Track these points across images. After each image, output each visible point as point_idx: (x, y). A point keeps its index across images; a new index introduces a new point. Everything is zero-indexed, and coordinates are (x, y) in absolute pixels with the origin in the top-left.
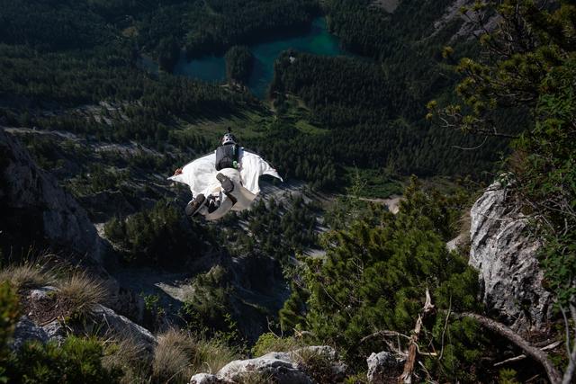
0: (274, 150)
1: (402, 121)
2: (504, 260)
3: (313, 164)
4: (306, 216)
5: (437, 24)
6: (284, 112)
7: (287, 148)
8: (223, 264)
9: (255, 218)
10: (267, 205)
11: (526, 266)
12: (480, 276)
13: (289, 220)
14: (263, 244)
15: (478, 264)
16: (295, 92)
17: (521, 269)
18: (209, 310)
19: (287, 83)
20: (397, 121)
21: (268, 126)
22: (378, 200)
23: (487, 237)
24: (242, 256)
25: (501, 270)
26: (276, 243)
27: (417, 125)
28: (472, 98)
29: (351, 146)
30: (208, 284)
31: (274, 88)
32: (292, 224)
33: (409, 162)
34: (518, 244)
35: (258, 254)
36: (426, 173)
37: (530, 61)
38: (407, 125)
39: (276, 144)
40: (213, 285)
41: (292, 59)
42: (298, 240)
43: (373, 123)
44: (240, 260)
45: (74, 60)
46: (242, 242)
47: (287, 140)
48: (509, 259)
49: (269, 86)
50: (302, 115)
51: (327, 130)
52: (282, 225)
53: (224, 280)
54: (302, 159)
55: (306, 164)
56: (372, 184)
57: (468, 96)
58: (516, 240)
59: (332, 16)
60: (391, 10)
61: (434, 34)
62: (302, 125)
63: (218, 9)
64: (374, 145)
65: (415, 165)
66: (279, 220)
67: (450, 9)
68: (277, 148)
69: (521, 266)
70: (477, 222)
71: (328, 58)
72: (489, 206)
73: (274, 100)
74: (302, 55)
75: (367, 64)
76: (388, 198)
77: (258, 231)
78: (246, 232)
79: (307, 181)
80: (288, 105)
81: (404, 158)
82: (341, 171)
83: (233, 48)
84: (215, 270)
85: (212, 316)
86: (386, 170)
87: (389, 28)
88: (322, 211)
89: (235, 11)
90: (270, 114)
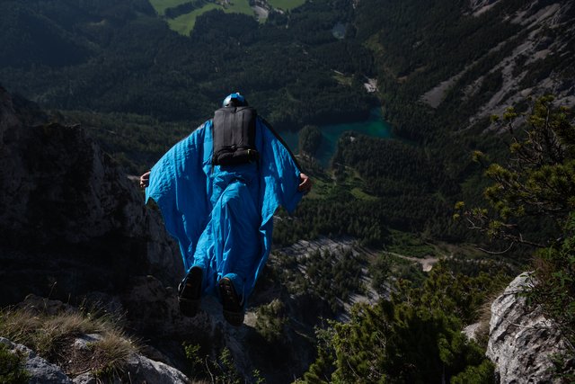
0: (331, 210)
1: (439, 195)
2: (521, 360)
3: (363, 224)
4: (354, 267)
5: (472, 119)
6: (342, 180)
7: (343, 209)
8: (282, 299)
9: (312, 264)
10: (322, 254)
11: (543, 369)
12: (497, 370)
13: (339, 269)
14: (316, 286)
15: (496, 356)
16: (353, 164)
17: (538, 372)
18: (267, 334)
19: (347, 158)
20: (435, 195)
21: (329, 191)
22: (414, 259)
23: (505, 334)
24: (298, 294)
25: (517, 369)
26: (327, 286)
27: (451, 199)
28: (500, 203)
29: (395, 213)
30: (269, 314)
31: (336, 160)
32: (341, 272)
33: (443, 229)
34: (536, 346)
35: (312, 293)
36: (457, 240)
37: (559, 173)
38: (443, 199)
39: (334, 205)
40: (273, 315)
41: (352, 139)
42: (346, 285)
43: (415, 195)
44: (297, 297)
45: (184, 129)
46: (299, 283)
47: (343, 203)
48: (526, 360)
49: (333, 158)
50: (357, 183)
51: (376, 198)
52: (333, 272)
53: (282, 312)
54: (354, 219)
55: (357, 224)
56: (411, 245)
57: (496, 200)
58: (535, 342)
59: (387, 107)
60: (435, 106)
61: (469, 127)
62: (357, 192)
63: (296, 96)
64: (415, 213)
65: (447, 232)
66: (331, 267)
67: (483, 108)
68: (334, 209)
69: (538, 369)
70: (497, 318)
71: (382, 140)
72: (510, 305)
73: (335, 170)
74: (360, 136)
75: (412, 147)
76: (423, 257)
77: (313, 274)
78: (303, 275)
79: (357, 238)
80: (346, 175)
81: (439, 225)
82: (385, 233)
83: (306, 127)
84: (275, 303)
85: (269, 340)
86: (423, 234)
87: (432, 119)
88: (367, 263)
89: (309, 98)
90: (331, 181)
